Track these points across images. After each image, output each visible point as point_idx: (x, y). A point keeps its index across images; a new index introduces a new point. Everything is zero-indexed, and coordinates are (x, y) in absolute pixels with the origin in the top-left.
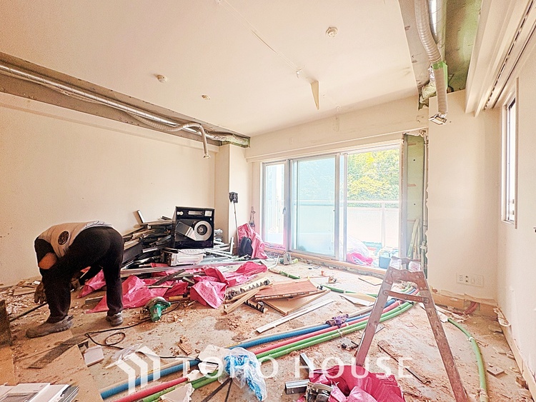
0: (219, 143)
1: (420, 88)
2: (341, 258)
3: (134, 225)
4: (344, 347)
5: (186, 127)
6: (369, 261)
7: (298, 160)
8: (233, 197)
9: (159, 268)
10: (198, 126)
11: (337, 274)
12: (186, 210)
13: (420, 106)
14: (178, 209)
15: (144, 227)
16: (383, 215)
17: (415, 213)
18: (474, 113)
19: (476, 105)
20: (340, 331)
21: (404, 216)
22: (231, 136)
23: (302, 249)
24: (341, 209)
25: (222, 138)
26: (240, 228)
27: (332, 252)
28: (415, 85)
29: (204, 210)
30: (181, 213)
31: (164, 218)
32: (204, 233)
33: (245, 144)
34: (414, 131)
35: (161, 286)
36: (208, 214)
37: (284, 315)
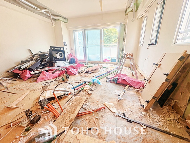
0: (55, 20)
1: (126, 9)
2: (102, 61)
3: (29, 55)
4: (112, 75)
5: (43, 11)
6: (109, 61)
7: (87, 30)
8: (65, 44)
9: (51, 68)
10: (48, 11)
11: (103, 65)
12: (54, 47)
13: (126, 15)
14: (51, 47)
15: (34, 56)
16: (111, 49)
17: (121, 46)
18: (137, 19)
19: (139, 17)
20: (110, 73)
21: (119, 48)
22: (60, 17)
23: (90, 60)
24: (102, 47)
25: (57, 18)
26: (69, 55)
27: (99, 60)
28: (126, 8)
29: (60, 48)
30: (53, 49)
31: (40, 52)
32: (61, 56)
33: (66, 21)
34: (123, 23)
35: (56, 73)
36: (62, 49)
37: (96, 73)
